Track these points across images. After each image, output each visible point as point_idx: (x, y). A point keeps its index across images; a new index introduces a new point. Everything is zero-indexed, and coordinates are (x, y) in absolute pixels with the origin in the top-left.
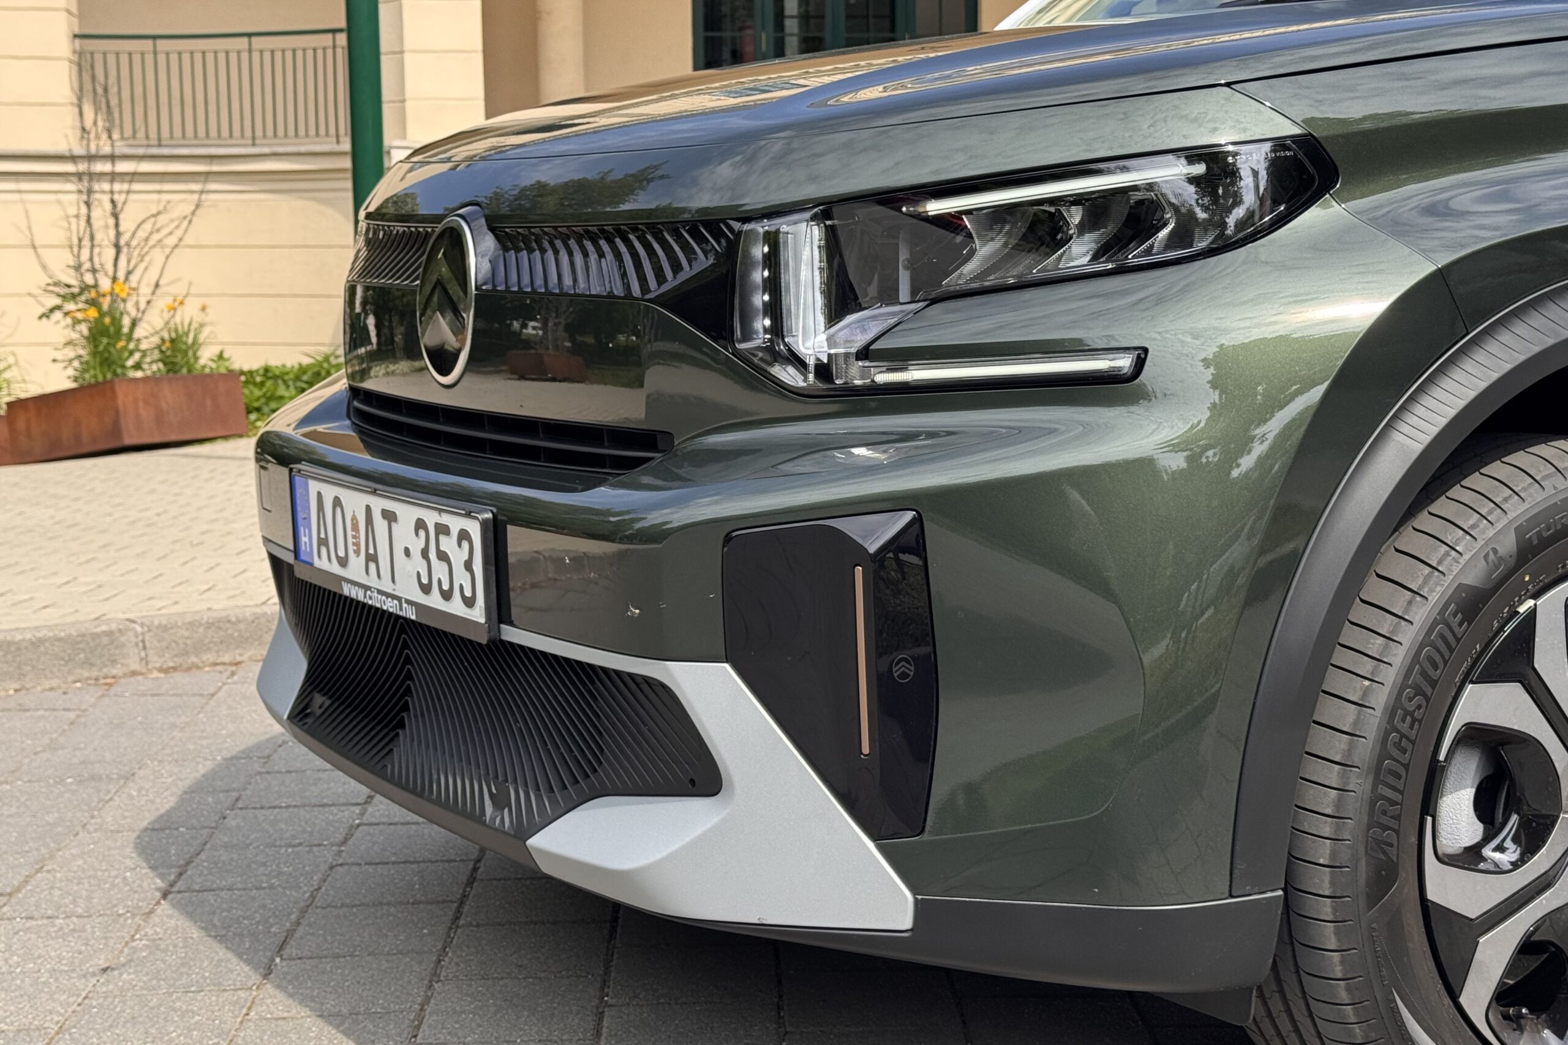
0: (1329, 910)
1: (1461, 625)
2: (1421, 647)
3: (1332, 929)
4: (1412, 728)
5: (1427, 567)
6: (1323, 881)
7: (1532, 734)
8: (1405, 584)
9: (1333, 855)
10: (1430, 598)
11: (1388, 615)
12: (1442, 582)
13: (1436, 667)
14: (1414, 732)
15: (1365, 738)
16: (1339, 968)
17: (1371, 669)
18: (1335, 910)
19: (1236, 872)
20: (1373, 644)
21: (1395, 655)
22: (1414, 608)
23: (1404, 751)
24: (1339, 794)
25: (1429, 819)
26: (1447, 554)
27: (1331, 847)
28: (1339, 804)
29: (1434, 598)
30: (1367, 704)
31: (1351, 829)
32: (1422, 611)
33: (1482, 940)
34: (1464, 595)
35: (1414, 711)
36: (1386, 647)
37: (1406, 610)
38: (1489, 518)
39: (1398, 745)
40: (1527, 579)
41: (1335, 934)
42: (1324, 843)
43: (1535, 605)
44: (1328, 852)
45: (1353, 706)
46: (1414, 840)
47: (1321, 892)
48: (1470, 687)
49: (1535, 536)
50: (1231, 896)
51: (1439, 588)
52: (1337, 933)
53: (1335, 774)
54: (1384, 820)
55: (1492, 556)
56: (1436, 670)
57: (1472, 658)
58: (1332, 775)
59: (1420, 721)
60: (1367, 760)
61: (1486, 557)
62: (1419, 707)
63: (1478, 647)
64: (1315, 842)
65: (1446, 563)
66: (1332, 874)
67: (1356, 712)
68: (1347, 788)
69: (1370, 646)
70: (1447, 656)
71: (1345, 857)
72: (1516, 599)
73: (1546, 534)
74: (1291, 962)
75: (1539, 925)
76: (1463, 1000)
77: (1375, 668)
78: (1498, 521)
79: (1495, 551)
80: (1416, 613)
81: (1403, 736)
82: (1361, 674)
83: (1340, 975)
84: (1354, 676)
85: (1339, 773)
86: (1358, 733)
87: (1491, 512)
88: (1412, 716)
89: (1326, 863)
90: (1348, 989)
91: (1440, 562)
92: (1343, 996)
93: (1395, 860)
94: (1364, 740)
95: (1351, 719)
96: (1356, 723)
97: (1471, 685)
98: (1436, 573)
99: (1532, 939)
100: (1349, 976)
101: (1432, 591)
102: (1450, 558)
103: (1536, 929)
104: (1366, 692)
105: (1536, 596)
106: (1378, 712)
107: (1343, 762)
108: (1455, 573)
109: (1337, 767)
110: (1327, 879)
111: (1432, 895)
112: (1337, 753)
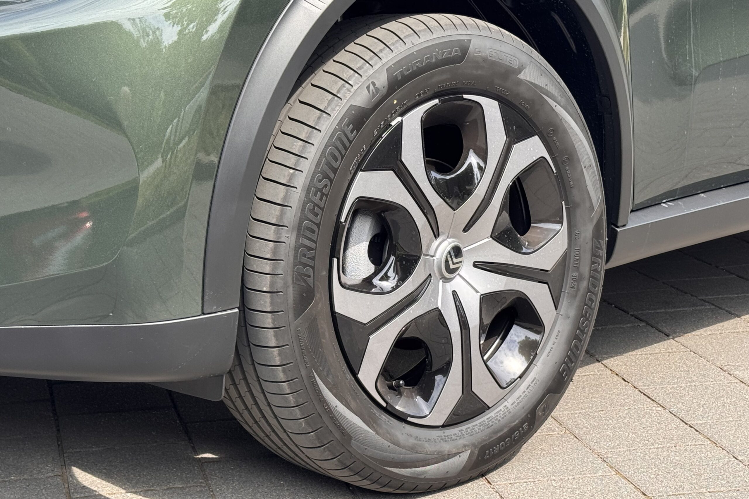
0: (270, 320)
1: (352, 132)
2: (326, 147)
3: (272, 333)
4: (321, 199)
5: (330, 95)
6: (265, 302)
7: (401, 204)
8: (316, 106)
9: (272, 284)
10: (332, 115)
11: (306, 126)
12: (340, 104)
13: (336, 160)
14: (323, 202)
15: (291, 207)
16: (278, 358)
17: (294, 162)
18: (274, 320)
19: (206, 297)
20: (296, 146)
21: (310, 152)
22: (322, 121)
23: (316, 215)
24: (275, 245)
25: (335, 260)
26: (343, 86)
27: (270, 279)
28: (275, 251)
29: (334, 114)
30: (292, 185)
31: (283, 267)
32: (327, 123)
33: (371, 337)
34: (353, 112)
35: (323, 188)
36: (304, 147)
37: (317, 123)
38: (370, 62)
39: (312, 211)
40: (395, 102)
41: (275, 336)
42: (266, 277)
43: (402, 120)
44: (269, 282)
45: (283, 187)
46: (325, 273)
47: (265, 310)
48: (360, 173)
49: (400, 74)
50: (203, 314)
51: (338, 108)
52: (276, 336)
53: (272, 231)
54: (304, 260)
55: (372, 87)
56: (336, 162)
57: (361, 155)
58: (270, 232)
59: (327, 195)
60: (292, 221)
61: (368, 88)
62: (326, 186)
63: (364, 147)
64: (260, 277)
65: (342, 92)
66: (272, 298)
67: (285, 191)
68: (280, 240)
69: (294, 147)
70: (343, 152)
71: (279, 285)
72: (389, 116)
73: (406, 73)
74: (249, 359)
75: (407, 327)
76: (360, 376)
77: (297, 161)
78: (376, 64)
79: (374, 84)
80: (323, 125)
81: (316, 205)
82: (288, 165)
83: (278, 363)
84: (284, 167)
85: (275, 231)
86: (286, 204)
87: (371, 59)
88: (321, 192)
89: (267, 290)
90: (284, 371)
91: (338, 91)
92: (281, 376)
93: (312, 287)
94: (290, 208)
95: (282, 195)
96: (285, 198)
97: (361, 172)
98: (336, 98)
99: (404, 336)
100: (284, 363)
101: (333, 110)
102: (345, 89)
103: (406, 330)
104: (292, 176)
105: (402, 114)
106: (299, 190)
107: (277, 223)
108: (347, 98)
109: (273, 227)
110: (268, 300)
111: (338, 309)
112: (273, 218)
